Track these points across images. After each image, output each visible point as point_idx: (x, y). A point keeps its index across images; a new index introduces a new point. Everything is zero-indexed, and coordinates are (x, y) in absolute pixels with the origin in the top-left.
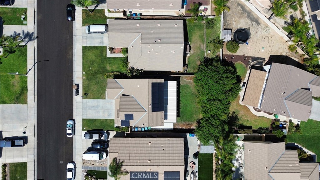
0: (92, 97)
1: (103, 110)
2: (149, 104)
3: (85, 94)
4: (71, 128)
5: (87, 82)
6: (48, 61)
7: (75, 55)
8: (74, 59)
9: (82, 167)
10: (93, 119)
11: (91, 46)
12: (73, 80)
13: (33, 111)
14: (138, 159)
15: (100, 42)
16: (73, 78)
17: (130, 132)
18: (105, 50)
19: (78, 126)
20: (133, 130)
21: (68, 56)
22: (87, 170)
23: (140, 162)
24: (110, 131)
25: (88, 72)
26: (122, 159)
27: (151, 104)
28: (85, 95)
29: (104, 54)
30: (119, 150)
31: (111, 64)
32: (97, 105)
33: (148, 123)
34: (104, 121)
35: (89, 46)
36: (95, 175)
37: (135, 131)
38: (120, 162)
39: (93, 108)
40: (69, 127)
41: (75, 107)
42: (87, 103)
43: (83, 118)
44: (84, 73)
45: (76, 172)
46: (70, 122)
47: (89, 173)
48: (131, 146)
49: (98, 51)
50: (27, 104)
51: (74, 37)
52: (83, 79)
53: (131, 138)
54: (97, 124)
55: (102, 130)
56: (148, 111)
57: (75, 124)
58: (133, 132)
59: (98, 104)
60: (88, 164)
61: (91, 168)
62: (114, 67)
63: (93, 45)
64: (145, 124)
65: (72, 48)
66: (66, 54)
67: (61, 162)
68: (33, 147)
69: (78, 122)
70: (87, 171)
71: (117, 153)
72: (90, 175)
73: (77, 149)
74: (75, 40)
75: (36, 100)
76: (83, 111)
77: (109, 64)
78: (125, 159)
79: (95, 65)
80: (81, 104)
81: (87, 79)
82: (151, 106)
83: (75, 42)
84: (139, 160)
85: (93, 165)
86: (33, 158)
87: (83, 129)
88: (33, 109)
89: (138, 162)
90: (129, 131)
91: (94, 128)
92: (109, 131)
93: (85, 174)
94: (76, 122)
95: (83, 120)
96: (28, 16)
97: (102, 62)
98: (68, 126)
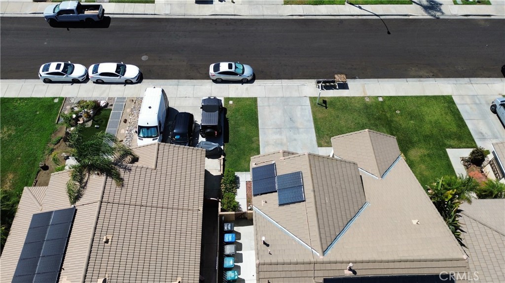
0: (320, 115)
1: (285, 140)
2: (360, 266)
3: (325, 102)
4: (233, 70)
5: (358, 106)
6: (389, 33)
7: (420, 81)
8: (408, 79)
9: (125, 98)
10: (257, 120)
11: (459, 112)
12: (355, 78)
13: (270, 13)
14: (122, 236)
15: (482, 133)
16: (359, 78)
17: (221, 216)
18: (464, 144)
19: (237, 89)
20: (227, 227)
21: (413, 69)
22: (112, 108)
23: (107, 242)
24: (224, 160)
25: (386, 107)
26: (132, 178)
27: (360, 274)
28: (322, 102)
29: (452, 143)
30: (164, 171)
31: (427, 159)
32: (298, 128)
33: (274, 261)
34: (254, 145)
35: (458, 109)
36: (93, 125)
37: (223, 233)
38: (122, 171)
39: (287, 119)
40: (236, 67)
41: (285, 82)
42: (299, 107)
43: (259, 100)
44: (381, 99)
45: (112, 85)
46: (248, 71)
47: (103, 112)
48: (175, 212)
49: (454, 128)
50: (285, 4)
51: (467, 80)
52: (364, 97)
53: (201, 212)
54: (243, 130)
55: (226, 140)
56: (326, 258)
57: (242, 82)
58: (222, 227)
59: (301, 130)
60: (128, 110)
61: (117, 116)
62: (423, 167)
63: (464, 116)
64: (269, 249)
65: (435, 76)
66: (417, 66)
67: (144, 58)
68: (189, 12)
69: (247, 89)
70: (109, 107)
71: (153, 167)
72: (95, 114)
73: (176, 87)
74: (458, 82)
75: (294, 17)
76: (278, 99)
77: (429, 155)
78: (129, 190)
79: (412, 122)
80: (296, 94)
81: (367, 107)
82: (348, 273)
83: (455, 82)
84: (115, 239)
85: (125, 121)
86: (163, 13)
87: (229, 98)
88: (275, 13)
89: (110, 238)
90: (222, 210)
91: (231, 123)
92: (222, 157)
93: (102, 104)
94: (246, 85)
95: (255, 100)
96: (475, 5)
97: (427, 138)
98: (240, 67)
